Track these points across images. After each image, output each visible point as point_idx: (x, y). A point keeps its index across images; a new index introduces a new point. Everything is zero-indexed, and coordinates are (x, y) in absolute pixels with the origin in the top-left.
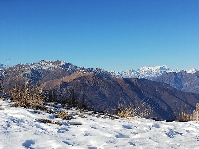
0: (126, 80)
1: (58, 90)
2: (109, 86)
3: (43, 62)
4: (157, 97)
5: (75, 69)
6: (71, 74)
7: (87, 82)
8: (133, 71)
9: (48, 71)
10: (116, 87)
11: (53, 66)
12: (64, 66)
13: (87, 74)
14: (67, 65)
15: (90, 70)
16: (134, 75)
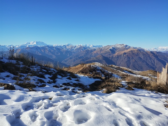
0: (152, 52)
1: (122, 55)
2: (144, 54)
3: (117, 45)
4: (165, 60)
5: (130, 47)
6: (127, 49)
7: (134, 53)
8: (155, 49)
9: (119, 48)
10: (147, 55)
11: (121, 46)
12: (125, 46)
13: (134, 49)
14: (126, 46)
15: (136, 48)
16: (155, 50)
